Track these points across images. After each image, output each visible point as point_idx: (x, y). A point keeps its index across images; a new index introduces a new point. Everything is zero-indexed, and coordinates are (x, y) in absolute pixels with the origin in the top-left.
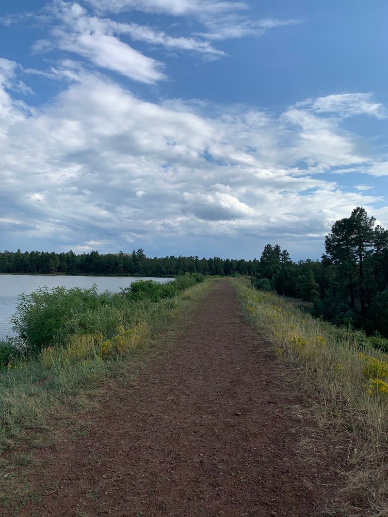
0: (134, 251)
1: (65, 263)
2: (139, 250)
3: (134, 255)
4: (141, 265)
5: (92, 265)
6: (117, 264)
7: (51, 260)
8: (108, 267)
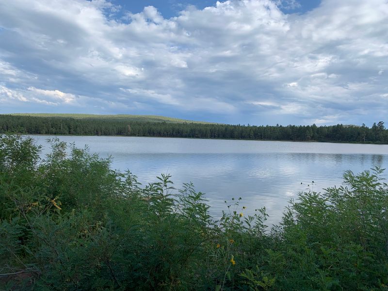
0: (375, 123)
1: (316, 133)
2: (380, 122)
3: (374, 126)
4: (382, 135)
5: (338, 135)
6: (359, 134)
7: (307, 131)
8: (352, 136)
